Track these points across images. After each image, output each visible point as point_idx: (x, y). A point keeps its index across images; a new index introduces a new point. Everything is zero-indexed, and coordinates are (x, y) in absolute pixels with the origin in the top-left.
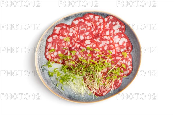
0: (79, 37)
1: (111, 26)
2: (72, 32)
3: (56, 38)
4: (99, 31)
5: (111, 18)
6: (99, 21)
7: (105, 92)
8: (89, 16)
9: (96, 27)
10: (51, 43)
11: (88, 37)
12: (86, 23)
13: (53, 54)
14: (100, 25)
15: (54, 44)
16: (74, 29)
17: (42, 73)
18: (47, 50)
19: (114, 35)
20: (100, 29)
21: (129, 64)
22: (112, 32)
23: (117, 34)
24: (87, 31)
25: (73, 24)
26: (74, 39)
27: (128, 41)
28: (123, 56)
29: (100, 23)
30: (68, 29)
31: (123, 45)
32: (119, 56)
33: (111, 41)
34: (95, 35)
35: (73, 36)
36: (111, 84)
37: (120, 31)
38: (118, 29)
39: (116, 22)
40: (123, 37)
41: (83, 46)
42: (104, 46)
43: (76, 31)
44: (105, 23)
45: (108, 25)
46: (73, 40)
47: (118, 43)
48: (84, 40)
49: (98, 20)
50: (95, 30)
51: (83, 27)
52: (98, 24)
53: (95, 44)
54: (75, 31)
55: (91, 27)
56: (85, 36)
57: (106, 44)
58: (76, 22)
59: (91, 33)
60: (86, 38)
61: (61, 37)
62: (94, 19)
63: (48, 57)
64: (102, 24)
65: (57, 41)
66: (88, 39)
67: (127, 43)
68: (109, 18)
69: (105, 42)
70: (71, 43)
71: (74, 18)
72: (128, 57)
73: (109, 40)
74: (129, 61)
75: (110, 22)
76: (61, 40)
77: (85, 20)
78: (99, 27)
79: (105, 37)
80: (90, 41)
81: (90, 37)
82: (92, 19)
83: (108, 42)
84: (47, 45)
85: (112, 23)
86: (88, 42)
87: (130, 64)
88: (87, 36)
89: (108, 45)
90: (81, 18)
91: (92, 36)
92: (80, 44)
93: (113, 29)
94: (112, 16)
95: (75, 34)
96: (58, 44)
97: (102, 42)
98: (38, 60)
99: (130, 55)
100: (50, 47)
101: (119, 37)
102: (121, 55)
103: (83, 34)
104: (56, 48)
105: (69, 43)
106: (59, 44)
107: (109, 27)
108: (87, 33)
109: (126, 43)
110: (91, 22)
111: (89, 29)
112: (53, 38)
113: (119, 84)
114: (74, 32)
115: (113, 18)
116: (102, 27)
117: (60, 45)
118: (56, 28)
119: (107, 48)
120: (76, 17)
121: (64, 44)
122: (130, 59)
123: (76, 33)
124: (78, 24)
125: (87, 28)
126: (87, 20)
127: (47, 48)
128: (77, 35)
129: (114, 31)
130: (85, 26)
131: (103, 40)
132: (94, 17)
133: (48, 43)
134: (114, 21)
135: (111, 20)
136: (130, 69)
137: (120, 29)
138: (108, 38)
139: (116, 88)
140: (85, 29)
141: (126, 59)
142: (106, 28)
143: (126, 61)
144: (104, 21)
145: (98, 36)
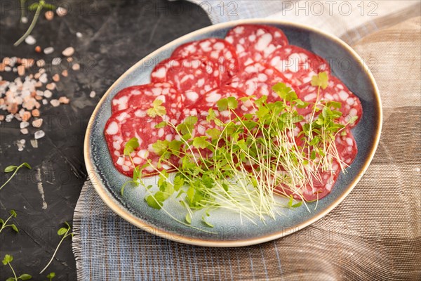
0: (184, 98)
1: (250, 47)
2: (161, 94)
3: (128, 120)
4: (227, 67)
5: (239, 31)
6: (213, 50)
7: (328, 181)
8: (184, 51)
9: (214, 61)
10: (118, 134)
11: (208, 88)
12: (186, 63)
13: (137, 156)
14: (221, 54)
15: (128, 134)
16: (163, 87)
17: (129, 209)
18: (117, 153)
19: (269, 60)
20: (226, 62)
21: (344, 96)
22: (258, 57)
23: (274, 54)
24: (197, 79)
25: (155, 81)
26: (174, 105)
27: (307, 55)
28: (317, 87)
29: (218, 51)
30: (147, 93)
31: (301, 70)
32: (307, 93)
33: (270, 72)
34: (223, 78)
35: (169, 100)
36: (330, 157)
37: (275, 45)
38: (268, 46)
39: (256, 33)
40: (292, 53)
41: (207, 109)
42: (259, 89)
43: (171, 87)
44: (232, 48)
45: (240, 50)
46: (173, 108)
47: (288, 72)
48: (202, 99)
49: (210, 49)
50: (214, 68)
51: (183, 76)
52: (215, 55)
53: (234, 92)
54: (169, 89)
55: (203, 65)
56: (197, 90)
57: (259, 82)
58: (161, 73)
59: (211, 78)
60: (202, 92)
61: (139, 114)
62: (200, 51)
63: (126, 168)
64: (225, 50)
65: (134, 125)
66: (209, 92)
67: (309, 61)
68: (234, 34)
69: (255, 79)
70: (172, 116)
71: (151, 69)
72: (331, 84)
73: (263, 72)
74: (339, 90)
75: (242, 41)
76: (142, 120)
77: (181, 60)
78: (221, 60)
79: (250, 70)
80: (218, 93)
81: (212, 86)
82: (197, 52)
83: (262, 77)
84: (112, 144)
85: (247, 41)
86: (213, 98)
87: (348, 95)
88: (203, 88)
89: (266, 83)
90: (167, 61)
91: (215, 82)
92: (197, 108)
93: (258, 52)
94: (240, 25)
95: (170, 95)
96: (138, 132)
97: (249, 82)
98: (101, 183)
99: (332, 79)
100: (121, 145)
101: (282, 59)
102: (312, 89)
103: (191, 87)
104: (140, 141)
105: (166, 119)
106: (141, 130)
107: (246, 51)
108: (201, 82)
109: (306, 61)
110: (196, 58)
111: (199, 72)
112: (117, 122)
113: (350, 149)
114: (166, 91)
115: (242, 28)
116: (229, 55)
117: (145, 130)
118: (115, 102)
119: (269, 88)
120: (154, 66)
121: (153, 126)
122: (340, 86)
123: (173, 91)
124: (167, 75)
125: (193, 74)
126: (186, 58)
127: (115, 150)
128: (177, 94)
129: (262, 53)
130: (187, 70)
131: (247, 78)
132: (198, 47)
133: (111, 136)
134: (250, 34)
135: (241, 36)
136: (356, 104)
137: (274, 42)
138: (258, 67)
139: (349, 161)
140: (192, 77)
141: (331, 91)
142: (241, 56)
143: (332, 95)
144: (226, 44)
145: (230, 76)
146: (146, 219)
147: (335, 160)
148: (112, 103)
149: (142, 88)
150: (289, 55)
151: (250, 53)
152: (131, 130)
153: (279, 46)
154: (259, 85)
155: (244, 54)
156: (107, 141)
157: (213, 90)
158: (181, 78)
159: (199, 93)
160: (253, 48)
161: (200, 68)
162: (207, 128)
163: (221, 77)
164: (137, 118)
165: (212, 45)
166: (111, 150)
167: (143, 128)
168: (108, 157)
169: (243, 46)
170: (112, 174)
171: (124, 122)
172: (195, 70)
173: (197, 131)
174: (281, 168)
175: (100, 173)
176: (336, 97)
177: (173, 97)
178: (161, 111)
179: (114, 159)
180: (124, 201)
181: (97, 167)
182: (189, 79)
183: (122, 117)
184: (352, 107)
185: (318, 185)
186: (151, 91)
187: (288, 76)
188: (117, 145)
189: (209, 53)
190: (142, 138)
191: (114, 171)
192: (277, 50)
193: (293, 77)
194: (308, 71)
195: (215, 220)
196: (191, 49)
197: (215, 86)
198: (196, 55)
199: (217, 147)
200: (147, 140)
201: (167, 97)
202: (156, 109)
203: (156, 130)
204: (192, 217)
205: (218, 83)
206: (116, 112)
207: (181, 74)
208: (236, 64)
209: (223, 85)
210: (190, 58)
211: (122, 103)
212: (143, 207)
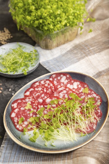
0: (37, 102)
1: (59, 81)
2: (29, 101)
3: (18, 111)
4: (51, 89)
5: (54, 76)
6: (46, 83)
7: (94, 126)
8: (35, 85)
9: (47, 87)
10: (15, 117)
11: (46, 97)
12: (36, 89)
13: (23, 124)
14: (49, 84)
15: (19, 116)
16: (29, 98)
17: (24, 143)
18: (16, 124)
19: (66, 85)
20: (51, 87)
22: (62, 85)
23: (68, 83)
24: (41, 94)
25: (26, 96)
26: (34, 104)
27: (79, 82)
28: (85, 93)
29: (47, 84)
30: (24, 101)
31: (78, 88)
32: (81, 96)
33: (67, 89)
36: (93, 117)
37: (68, 80)
38: (65, 80)
39: (60, 76)
40: (74, 82)
41: (47, 105)
42: (64, 96)
43: (32, 98)
44: (52, 82)
45: (55, 82)
47: (74, 89)
48: (44, 101)
49: (44, 83)
50: (47, 90)
51: (36, 94)
52: (46, 85)
53: (55, 98)
55: (43, 89)
56: (42, 98)
57: (64, 93)
58: (28, 93)
59: (46, 94)
60: (44, 99)
61: (22, 109)
62: (41, 84)
63: (20, 129)
64: (50, 83)
65: (21, 113)
66: (46, 99)
68: (52, 77)
69: (62, 92)
70: (34, 109)
71: (24, 92)
72: (90, 92)
73: (65, 90)
74: (93, 93)
75: (55, 79)
76: (24, 111)
77: (34, 88)
78: (49, 87)
79: (60, 89)
80: (50, 98)
81: (47, 96)
82: (40, 85)
83: (65, 92)
84: (14, 120)
85: (57, 79)
86: (48, 100)
87: (96, 95)
88: (44, 97)
89: (66, 93)
90: (29, 89)
91: (48, 95)
92: (43, 105)
93: (62, 83)
94: (54, 74)
95: (32, 101)
96: (23, 115)
97: (60, 94)
98: (12, 135)
99: (90, 90)
100: (17, 121)
101: (71, 85)
102: (83, 94)
103: (39, 97)
104: (24, 119)
105: (32, 110)
106: (23, 114)
107: (58, 83)
108: (43, 95)
109: (79, 84)
110: (40, 87)
111: (42, 92)
112: (15, 112)
113: (99, 114)
114: (31, 100)
115: (55, 75)
116: (51, 85)
118: (13, 105)
119: (67, 95)
120: (25, 91)
121: (28, 112)
122: (93, 92)
123: (33, 99)
124: (30, 94)
125: (40, 92)
126: (36, 87)
127: (15, 122)
128: (35, 100)
129: (63, 83)
130: (37, 92)
131: (60, 92)
132: (40, 83)
133: (13, 118)
134: (58, 77)
135: (55, 77)
136: (99, 98)
137: (67, 79)
138: (63, 88)
139: (100, 118)
140: (39, 94)
141: (90, 94)
142: (56, 85)
143: (90, 95)
144: (50, 81)
145: (53, 92)
146: (30, 146)
147: (95, 118)
148: (11, 106)
149: (22, 99)
150: (73, 83)
152: (20, 115)
153: (69, 80)
154: (64, 94)
155: (57, 84)
156: (12, 120)
157: (48, 98)
158: (35, 94)
159: (43, 99)
161: (42, 90)
162: (48, 111)
163: (50, 93)
164: (22, 110)
165: (45, 82)
166: (14, 123)
167: (24, 114)
168: (13, 126)
169: (56, 81)
170: (16, 131)
171: (17, 112)
172: (40, 91)
173: (44, 113)
174: (77, 123)
175: (11, 131)
176: (92, 96)
177: (34, 101)
178: (30, 107)
179: (15, 126)
180: (22, 140)
181: (10, 129)
182: (38, 95)
183: (16, 111)
184: (98, 99)
185: (90, 128)
186: (25, 100)
187: (74, 90)
188: (16, 121)
189: (44, 85)
190: (24, 117)
191: (16, 130)
192: (69, 81)
193: (75, 91)
194: (81, 88)
195: (56, 144)
196: (37, 84)
197: (48, 96)
198: (39, 86)
199: (53, 118)
200: (27, 118)
201: (31, 102)
202: (28, 106)
203: (29, 114)
204: (47, 144)
206: (13, 109)
207: (35, 93)
208: (55, 88)
209: (51, 96)
210: (37, 87)
211: (15, 105)
212: (29, 142)
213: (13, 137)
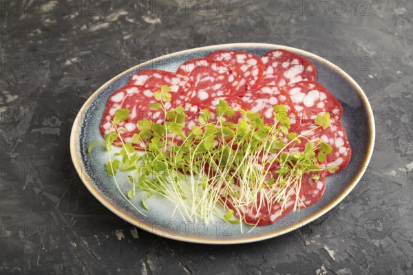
0: (194, 94)
1: (279, 72)
2: (177, 85)
3: (135, 94)
4: (248, 82)
5: (277, 55)
6: (246, 64)
7: (276, 213)
8: (220, 56)
9: (240, 73)
10: (119, 103)
11: (220, 93)
13: (124, 126)
14: (250, 69)
15: (128, 106)
16: (182, 79)
17: (86, 165)
18: (108, 118)
19: (289, 88)
20: (250, 76)
21: (339, 143)
22: (282, 83)
23: (297, 85)
24: (216, 82)
25: (180, 71)
26: (182, 97)
27: (327, 95)
29: (249, 66)
30: (167, 79)
31: (315, 107)
32: (307, 128)
33: (283, 98)
34: (239, 90)
35: (181, 92)
37: (303, 78)
38: (296, 76)
40: (314, 89)
42: (265, 109)
43: (189, 81)
44: (262, 67)
45: (269, 72)
46: (180, 99)
47: (302, 104)
48: (208, 101)
49: (244, 62)
50: (236, 79)
51: (206, 76)
52: (244, 68)
53: (240, 104)
54: (186, 82)
55: (228, 73)
56: (210, 92)
57: (269, 104)
59: (227, 86)
60: (213, 95)
61: (148, 93)
63: (107, 133)
64: (256, 67)
65: (137, 101)
66: (219, 97)
67: (326, 101)
68: (272, 56)
69: (266, 100)
72: (334, 128)
73: (277, 96)
74: (338, 136)
75: (275, 64)
76: (148, 99)
78: (247, 74)
79: (266, 90)
80: (226, 100)
81: (224, 93)
83: (273, 101)
84: (109, 109)
87: (343, 144)
88: (216, 92)
89: (274, 106)
91: (229, 90)
92: (199, 106)
93: (284, 78)
94: (280, 50)
95: (184, 87)
96: (137, 107)
97: (259, 101)
98: (78, 135)
99: (337, 124)
101: (302, 91)
102: (312, 126)
103: (206, 87)
104: (134, 115)
105: (168, 105)
106: (140, 107)
107: (274, 74)
108: (218, 86)
109: (323, 101)
111: (221, 78)
112: (126, 93)
113: (316, 192)
114: (182, 84)
115: (281, 53)
116: (255, 72)
117: (144, 108)
118: (135, 77)
119: (273, 112)
122: (341, 133)
123: (189, 85)
124: (193, 71)
125: (215, 77)
126: (216, 62)
127: (109, 114)
128: (191, 89)
129: (287, 81)
130: (212, 73)
131: (259, 96)
132: (234, 57)
133: (113, 103)
136: (346, 154)
137: (303, 74)
138: (275, 90)
139: (308, 202)
140: (212, 79)
141: (331, 135)
142: (268, 77)
143: (329, 138)
144: (259, 62)
145: (246, 90)
146: (94, 179)
148: (132, 76)
149: (164, 74)
150: (310, 90)
151: (276, 76)
152: (132, 104)
153: (306, 80)
154: (267, 106)
155: (271, 76)
156: (107, 106)
158: (203, 77)
159: (210, 95)
160: (282, 73)
161: (225, 74)
163: (238, 88)
164: (144, 96)
165: (247, 59)
166: (106, 113)
167: (143, 106)
168: (99, 118)
169: (274, 68)
170: (94, 133)
171: (130, 95)
172: (219, 75)
173: (186, 125)
175: (83, 128)
176: (331, 141)
177: (186, 90)
178: (166, 98)
179: (104, 121)
180: (88, 158)
181: (85, 122)
182: (209, 81)
183: (132, 91)
184: (341, 155)
185: (264, 211)
186: (171, 79)
187: (298, 108)
188: (112, 112)
189: (241, 65)
190: (137, 113)
191: (97, 131)
192: (301, 82)
193: (302, 111)
194: (321, 110)
196: (227, 56)
197: (227, 94)
201: (181, 88)
202: (163, 95)
203: (154, 112)
204: (133, 194)
205: (231, 92)
206: (131, 83)
207: (205, 74)
208: (257, 82)
209: (235, 95)
211: (141, 80)
212: (100, 169)
213: (75, 141)
